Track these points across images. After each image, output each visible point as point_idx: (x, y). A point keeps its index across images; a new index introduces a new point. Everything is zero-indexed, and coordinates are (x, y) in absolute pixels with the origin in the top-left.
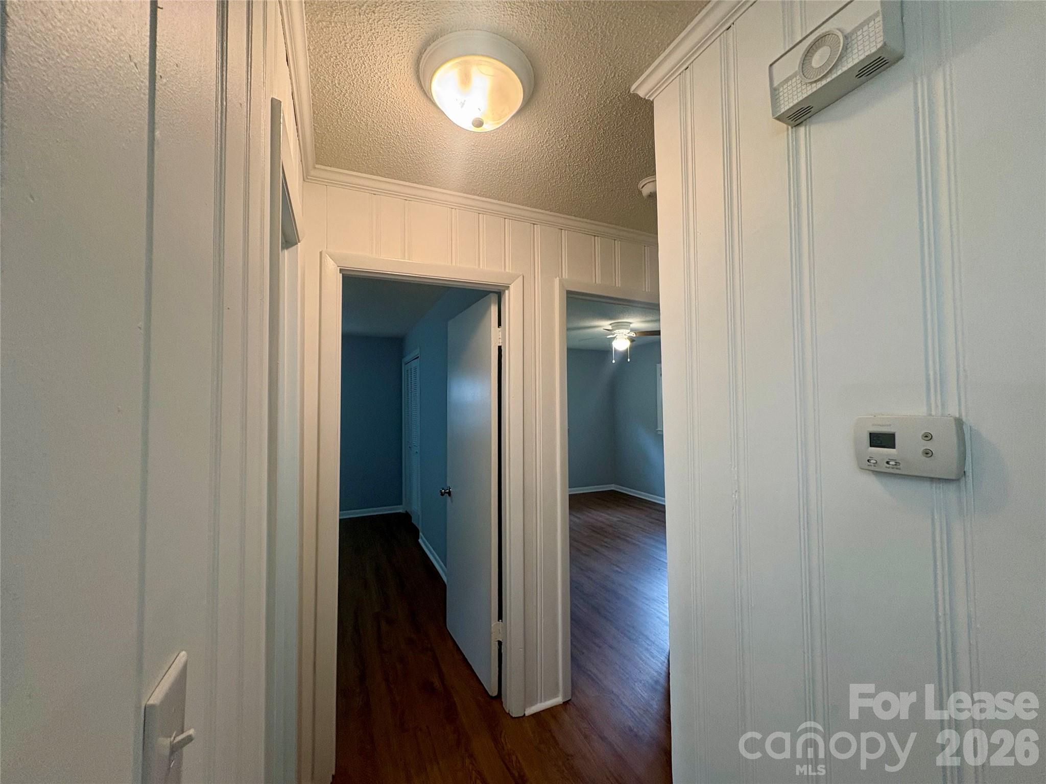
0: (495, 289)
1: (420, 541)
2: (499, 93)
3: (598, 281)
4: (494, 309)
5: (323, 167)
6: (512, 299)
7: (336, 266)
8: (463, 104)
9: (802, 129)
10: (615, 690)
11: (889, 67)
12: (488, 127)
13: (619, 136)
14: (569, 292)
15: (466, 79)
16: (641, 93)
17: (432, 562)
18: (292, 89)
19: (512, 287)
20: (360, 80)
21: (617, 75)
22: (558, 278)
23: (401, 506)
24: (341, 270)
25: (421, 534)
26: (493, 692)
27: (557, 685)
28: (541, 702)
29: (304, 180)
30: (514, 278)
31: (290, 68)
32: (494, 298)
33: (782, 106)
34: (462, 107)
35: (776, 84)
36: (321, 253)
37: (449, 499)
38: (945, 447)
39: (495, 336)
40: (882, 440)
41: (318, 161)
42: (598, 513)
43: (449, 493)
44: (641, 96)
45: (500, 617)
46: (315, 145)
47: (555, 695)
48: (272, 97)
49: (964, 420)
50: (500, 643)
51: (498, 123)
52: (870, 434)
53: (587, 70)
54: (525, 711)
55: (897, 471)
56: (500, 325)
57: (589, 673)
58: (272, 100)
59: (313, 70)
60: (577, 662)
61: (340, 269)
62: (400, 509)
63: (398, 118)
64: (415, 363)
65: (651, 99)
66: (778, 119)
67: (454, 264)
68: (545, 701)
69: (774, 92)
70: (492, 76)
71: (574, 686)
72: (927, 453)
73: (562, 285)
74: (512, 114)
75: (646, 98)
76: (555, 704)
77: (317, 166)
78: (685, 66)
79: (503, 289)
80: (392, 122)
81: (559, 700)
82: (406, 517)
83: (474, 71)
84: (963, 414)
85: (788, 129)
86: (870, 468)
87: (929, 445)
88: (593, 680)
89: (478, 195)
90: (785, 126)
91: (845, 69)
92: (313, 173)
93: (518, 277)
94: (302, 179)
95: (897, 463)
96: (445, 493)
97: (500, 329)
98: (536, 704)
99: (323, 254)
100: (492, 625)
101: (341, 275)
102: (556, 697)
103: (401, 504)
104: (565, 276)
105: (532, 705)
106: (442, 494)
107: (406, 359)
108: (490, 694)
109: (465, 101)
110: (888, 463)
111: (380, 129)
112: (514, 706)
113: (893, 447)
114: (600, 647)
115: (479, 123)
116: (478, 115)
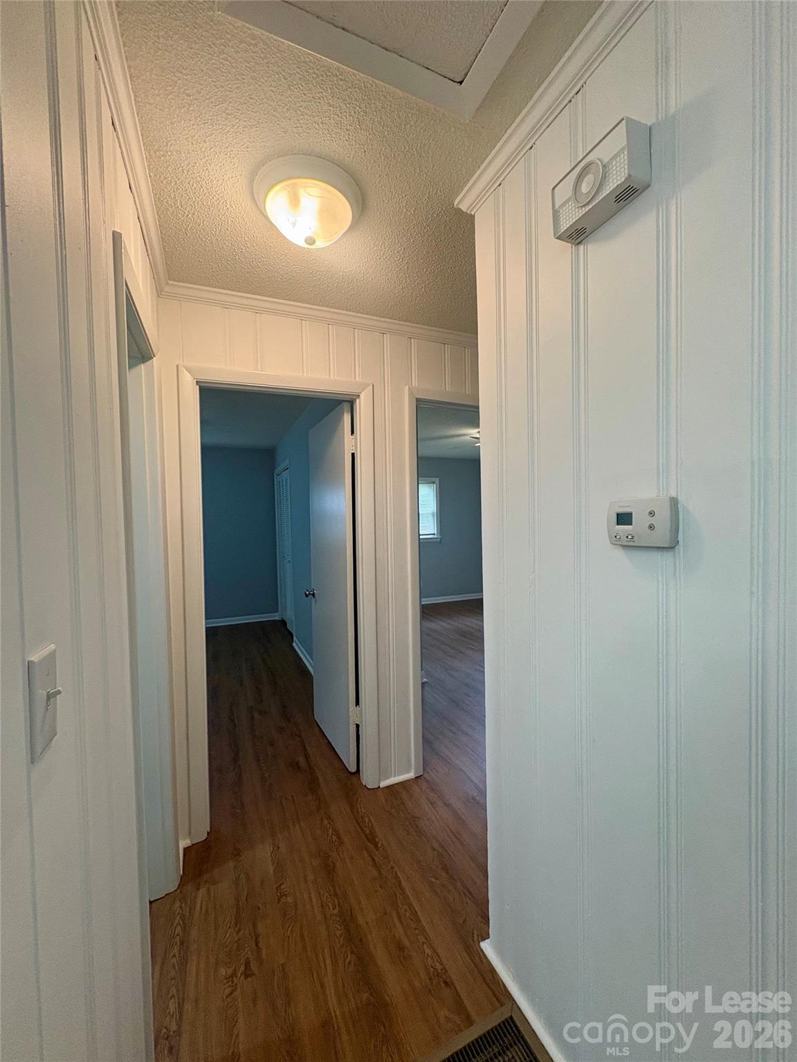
0: (348, 398)
1: (294, 644)
2: (326, 213)
3: (448, 388)
4: (347, 418)
5: (176, 283)
6: (362, 406)
7: (192, 378)
8: (294, 224)
9: (581, 247)
10: (465, 769)
11: (640, 194)
12: (320, 244)
13: (452, 248)
14: (418, 400)
15: (295, 201)
16: (464, 207)
17: (304, 664)
18: (138, 213)
19: (362, 396)
20: (200, 203)
21: (439, 191)
22: (407, 386)
23: (277, 614)
24: (197, 383)
25: (294, 638)
26: (353, 769)
27: (409, 761)
28: (395, 776)
29: (158, 296)
30: (365, 386)
31: (133, 194)
32: (346, 406)
33: (562, 228)
34: (294, 227)
35: (557, 207)
36: (177, 366)
37: (313, 599)
38: (663, 520)
39: (349, 444)
40: (624, 519)
41: (171, 277)
42: (470, 619)
43: (313, 595)
44: (464, 210)
45: (357, 703)
46: (166, 263)
47: (408, 772)
48: (113, 229)
49: (679, 499)
50: (358, 726)
51: (330, 240)
52: (618, 514)
53: (410, 188)
54: (379, 783)
55: (631, 544)
56: (352, 432)
57: (442, 754)
58: (114, 233)
59: (156, 194)
60: (428, 743)
61: (197, 381)
62: (276, 617)
63: (240, 235)
64: (285, 474)
65: (473, 213)
66: (559, 238)
67: (305, 374)
68: (398, 775)
69: (556, 214)
70: (321, 197)
71: (426, 763)
72: (651, 527)
73: (411, 393)
74: (343, 232)
75: (468, 212)
76: (408, 779)
77: (170, 282)
78: (498, 182)
79: (354, 397)
80: (235, 239)
81: (411, 775)
82: (283, 623)
83: (302, 193)
84: (679, 496)
85: (572, 247)
86: (616, 542)
87: (652, 520)
88: (445, 760)
89: (327, 306)
90: (570, 245)
91: (604, 195)
92: (167, 289)
93: (369, 385)
94: (155, 295)
95: (633, 537)
96: (309, 594)
97: (353, 437)
98: (391, 777)
99: (180, 368)
100: (350, 710)
101: (198, 387)
102: (409, 773)
103: (277, 611)
104: (415, 383)
105: (387, 778)
106: (307, 596)
107: (276, 471)
108: (350, 770)
109: (296, 221)
110: (627, 537)
111: (225, 247)
112: (369, 778)
113: (630, 524)
114: (454, 733)
115: (311, 241)
116: (309, 234)
